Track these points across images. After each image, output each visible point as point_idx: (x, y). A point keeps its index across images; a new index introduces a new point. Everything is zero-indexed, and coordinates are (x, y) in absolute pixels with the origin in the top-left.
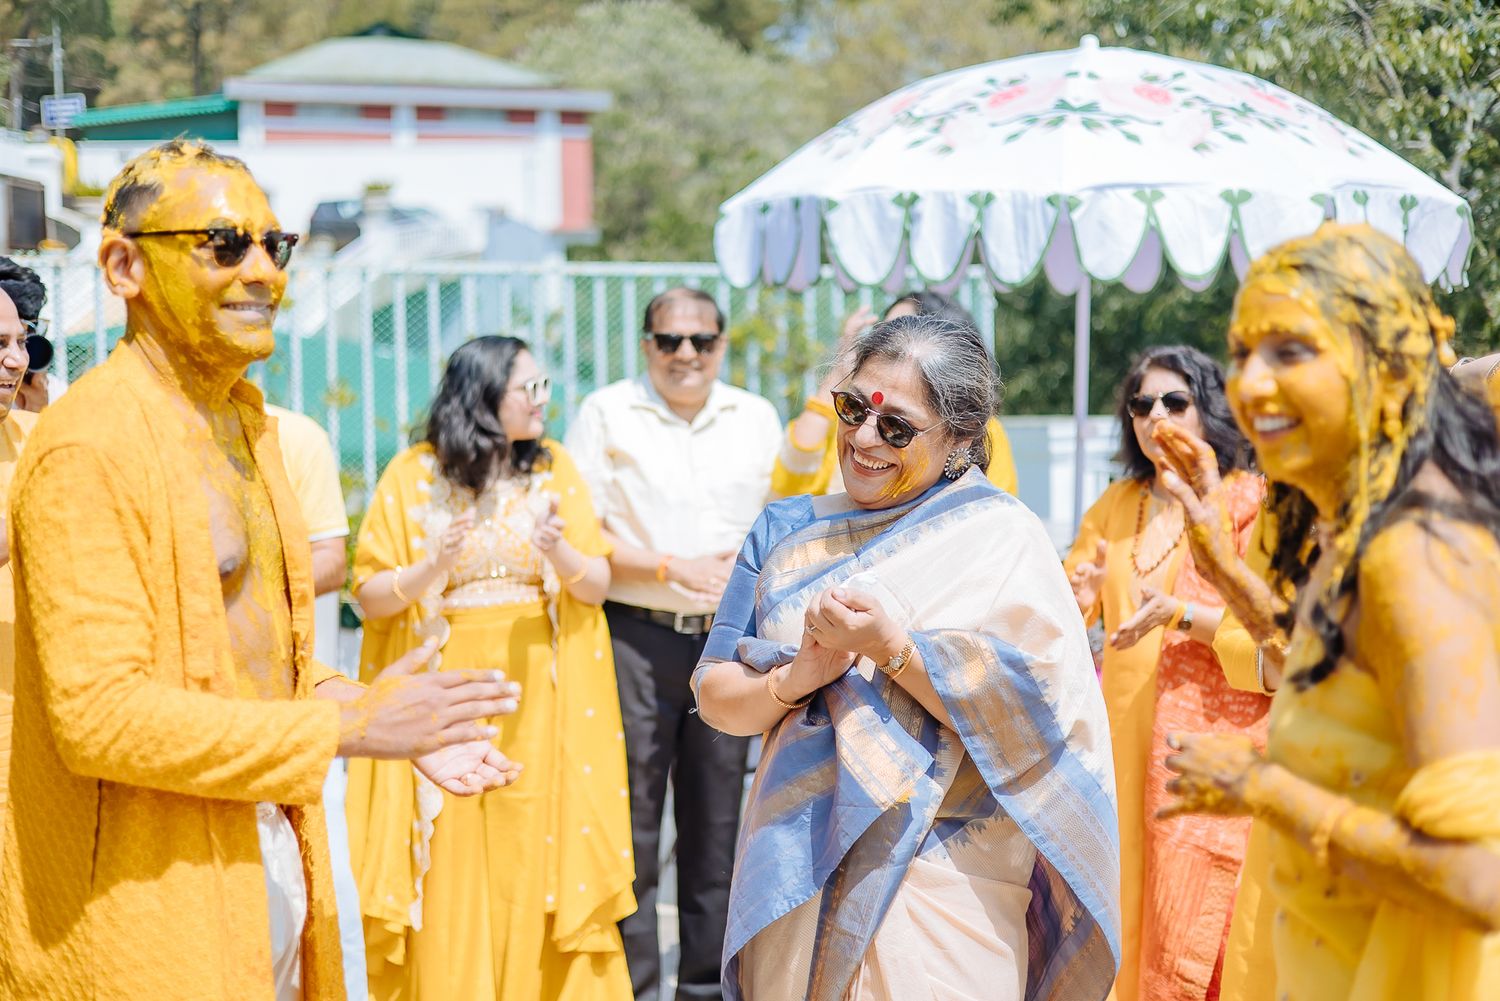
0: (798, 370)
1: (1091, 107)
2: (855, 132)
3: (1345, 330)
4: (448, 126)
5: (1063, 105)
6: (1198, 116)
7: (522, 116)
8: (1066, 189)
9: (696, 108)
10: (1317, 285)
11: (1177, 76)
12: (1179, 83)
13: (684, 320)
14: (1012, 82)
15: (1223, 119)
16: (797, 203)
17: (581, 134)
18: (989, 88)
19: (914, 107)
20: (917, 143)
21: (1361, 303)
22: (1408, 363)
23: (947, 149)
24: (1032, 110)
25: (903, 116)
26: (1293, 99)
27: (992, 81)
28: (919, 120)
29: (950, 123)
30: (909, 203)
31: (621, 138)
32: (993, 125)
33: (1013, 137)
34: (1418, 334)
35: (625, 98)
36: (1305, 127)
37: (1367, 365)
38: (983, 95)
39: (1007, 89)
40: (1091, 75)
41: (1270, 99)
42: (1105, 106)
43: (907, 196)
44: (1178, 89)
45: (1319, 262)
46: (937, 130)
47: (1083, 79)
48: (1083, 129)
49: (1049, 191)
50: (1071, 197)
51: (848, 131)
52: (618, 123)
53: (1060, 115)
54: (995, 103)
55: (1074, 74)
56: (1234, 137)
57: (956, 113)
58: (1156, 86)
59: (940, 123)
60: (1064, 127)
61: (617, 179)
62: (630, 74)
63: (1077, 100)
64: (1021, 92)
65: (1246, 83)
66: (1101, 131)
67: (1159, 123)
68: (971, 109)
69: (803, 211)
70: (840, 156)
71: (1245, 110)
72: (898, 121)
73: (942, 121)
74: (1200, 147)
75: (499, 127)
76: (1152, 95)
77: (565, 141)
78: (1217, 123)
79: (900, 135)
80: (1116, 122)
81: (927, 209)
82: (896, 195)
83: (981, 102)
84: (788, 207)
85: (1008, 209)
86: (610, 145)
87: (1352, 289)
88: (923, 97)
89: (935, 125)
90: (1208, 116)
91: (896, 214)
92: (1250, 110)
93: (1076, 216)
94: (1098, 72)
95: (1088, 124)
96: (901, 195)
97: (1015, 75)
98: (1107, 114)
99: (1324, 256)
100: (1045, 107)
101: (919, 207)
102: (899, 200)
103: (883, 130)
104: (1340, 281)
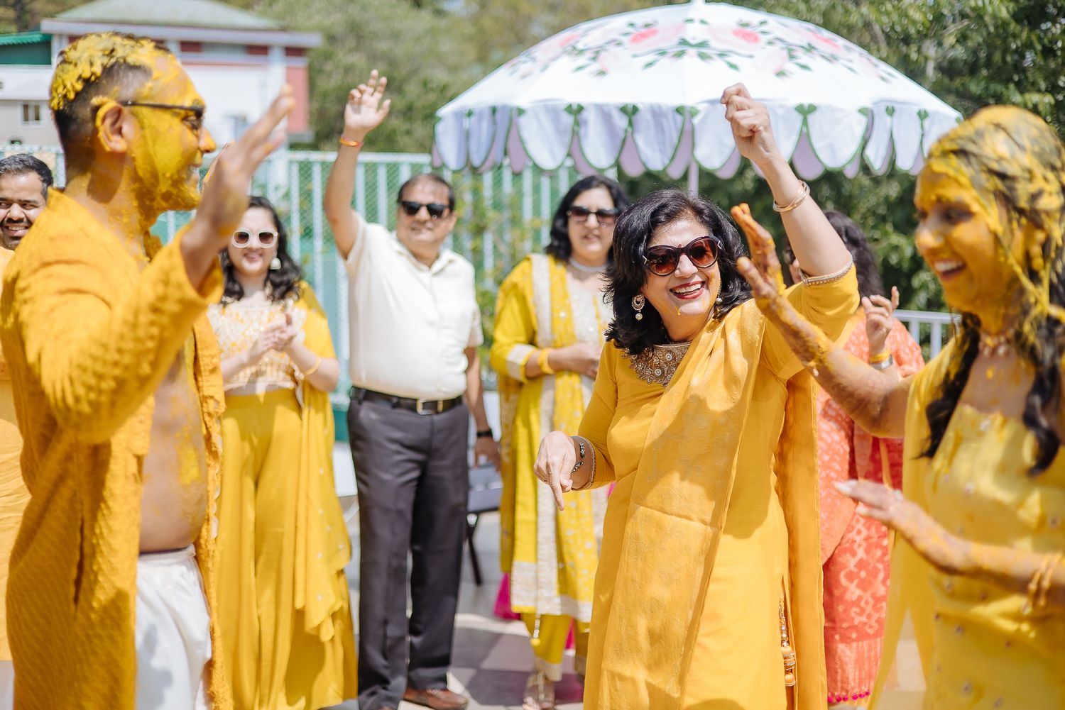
0: (479, 231)
1: (703, 44)
2: (534, 60)
3: (992, 197)
4: (205, 56)
5: (684, 42)
6: (777, 51)
7: (259, 50)
8: (688, 101)
9: (383, 46)
10: (969, 163)
11: (763, 23)
12: (764, 28)
13: (424, 194)
14: (647, 26)
15: (795, 54)
16: (494, 110)
17: (300, 63)
18: (630, 29)
19: (577, 42)
20: (580, 68)
21: (1003, 176)
22: (1044, 216)
23: (602, 73)
24: (663, 46)
25: (569, 49)
26: (841, 42)
27: (632, 25)
28: (581, 52)
29: (603, 54)
30: (576, 111)
31: (329, 66)
32: (635, 56)
33: (649, 65)
34: (1050, 194)
35: (331, 38)
36: (851, 61)
37: (1010, 221)
38: (626, 34)
39: (643, 30)
40: (703, 22)
41: (827, 41)
42: (713, 44)
43: (575, 107)
44: (764, 33)
45: (971, 147)
46: (594, 59)
47: (697, 25)
48: (698, 60)
49: (677, 102)
50: (692, 108)
51: (528, 59)
52: (328, 56)
53: (684, 49)
54: (635, 40)
55: (690, 21)
56: (804, 67)
57: (608, 47)
58: (748, 30)
59: (596, 54)
60: (685, 58)
61: (325, 95)
62: (335, 21)
63: (693, 39)
64: (654, 33)
65: (809, 30)
66: (711, 61)
67: (751, 57)
68: (618, 44)
69: (498, 116)
70: (524, 77)
71: (810, 49)
72: (565, 52)
73: (597, 52)
74: (781, 74)
75: (240, 57)
76: (746, 36)
77: (288, 68)
78: (792, 57)
79: (567, 63)
80: (722, 55)
81: (591, 116)
82: (566, 106)
83: (625, 39)
84: (487, 113)
85: (649, 117)
86: (321, 71)
87: (995, 166)
88: (584, 35)
89: (593, 55)
90: (785, 53)
91: (568, 120)
92: (813, 48)
93: (696, 120)
94: (707, 19)
95: (703, 56)
96: (570, 106)
97: (649, 21)
98: (714, 49)
99: (974, 142)
100: (671, 44)
101: (584, 114)
102: (569, 109)
103: (555, 59)
104: (986, 161)
